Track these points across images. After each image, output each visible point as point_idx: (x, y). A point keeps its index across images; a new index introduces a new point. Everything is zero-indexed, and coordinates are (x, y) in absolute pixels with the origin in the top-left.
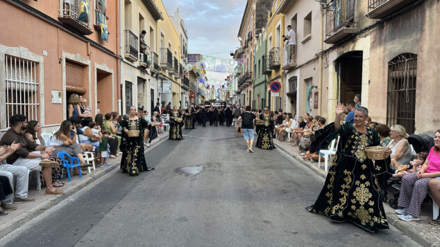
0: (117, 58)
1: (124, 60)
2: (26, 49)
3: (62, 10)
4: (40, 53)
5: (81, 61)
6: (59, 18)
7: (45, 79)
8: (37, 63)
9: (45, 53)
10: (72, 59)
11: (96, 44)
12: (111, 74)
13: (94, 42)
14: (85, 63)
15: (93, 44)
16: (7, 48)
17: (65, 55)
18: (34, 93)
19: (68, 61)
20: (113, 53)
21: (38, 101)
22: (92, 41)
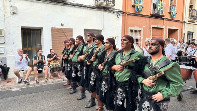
0: (182, 23)
1: (187, 22)
2: (137, 27)
3: (152, 11)
4: (142, 27)
5: (160, 27)
6: (151, 14)
7: (143, 35)
8: (141, 30)
9: (144, 27)
10: (155, 27)
11: (169, 19)
12: (178, 30)
13: (167, 19)
14: (162, 27)
15: (167, 20)
16: (131, 28)
17: (152, 26)
18: (139, 39)
19: (153, 28)
20: (180, 21)
21: (140, 42)
22: (166, 19)
